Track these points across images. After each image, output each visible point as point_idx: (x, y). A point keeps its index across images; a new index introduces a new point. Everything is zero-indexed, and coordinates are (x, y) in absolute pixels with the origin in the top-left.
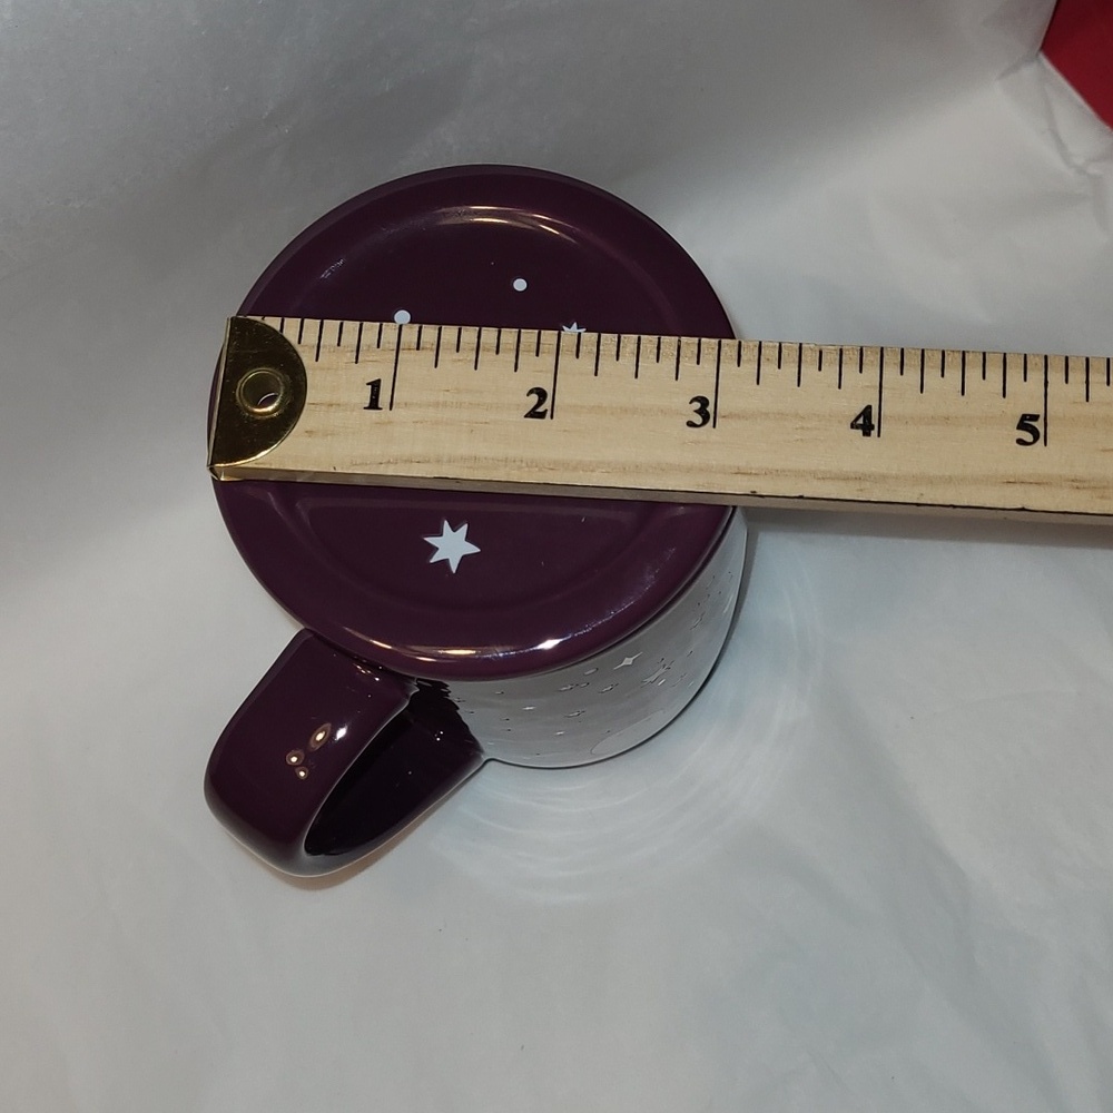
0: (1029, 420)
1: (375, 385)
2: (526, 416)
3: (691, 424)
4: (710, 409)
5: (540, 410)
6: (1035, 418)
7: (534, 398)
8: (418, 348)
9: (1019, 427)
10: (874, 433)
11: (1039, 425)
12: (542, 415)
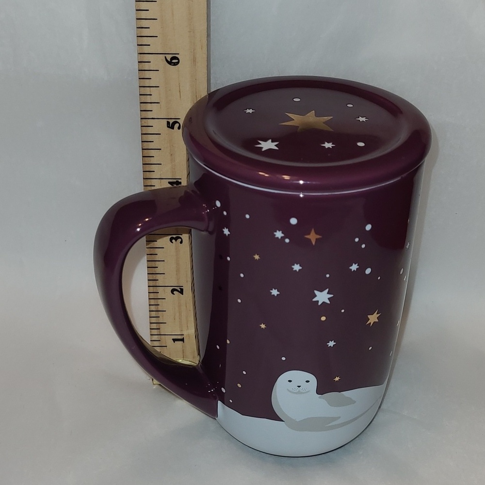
0: (169, 124)
1: (174, 340)
2: (183, 294)
3: (181, 242)
4: (174, 236)
5: (179, 290)
6: (168, 123)
7: (175, 292)
8: (159, 329)
9: (173, 128)
10: (179, 181)
11: (171, 121)
12: (182, 290)
